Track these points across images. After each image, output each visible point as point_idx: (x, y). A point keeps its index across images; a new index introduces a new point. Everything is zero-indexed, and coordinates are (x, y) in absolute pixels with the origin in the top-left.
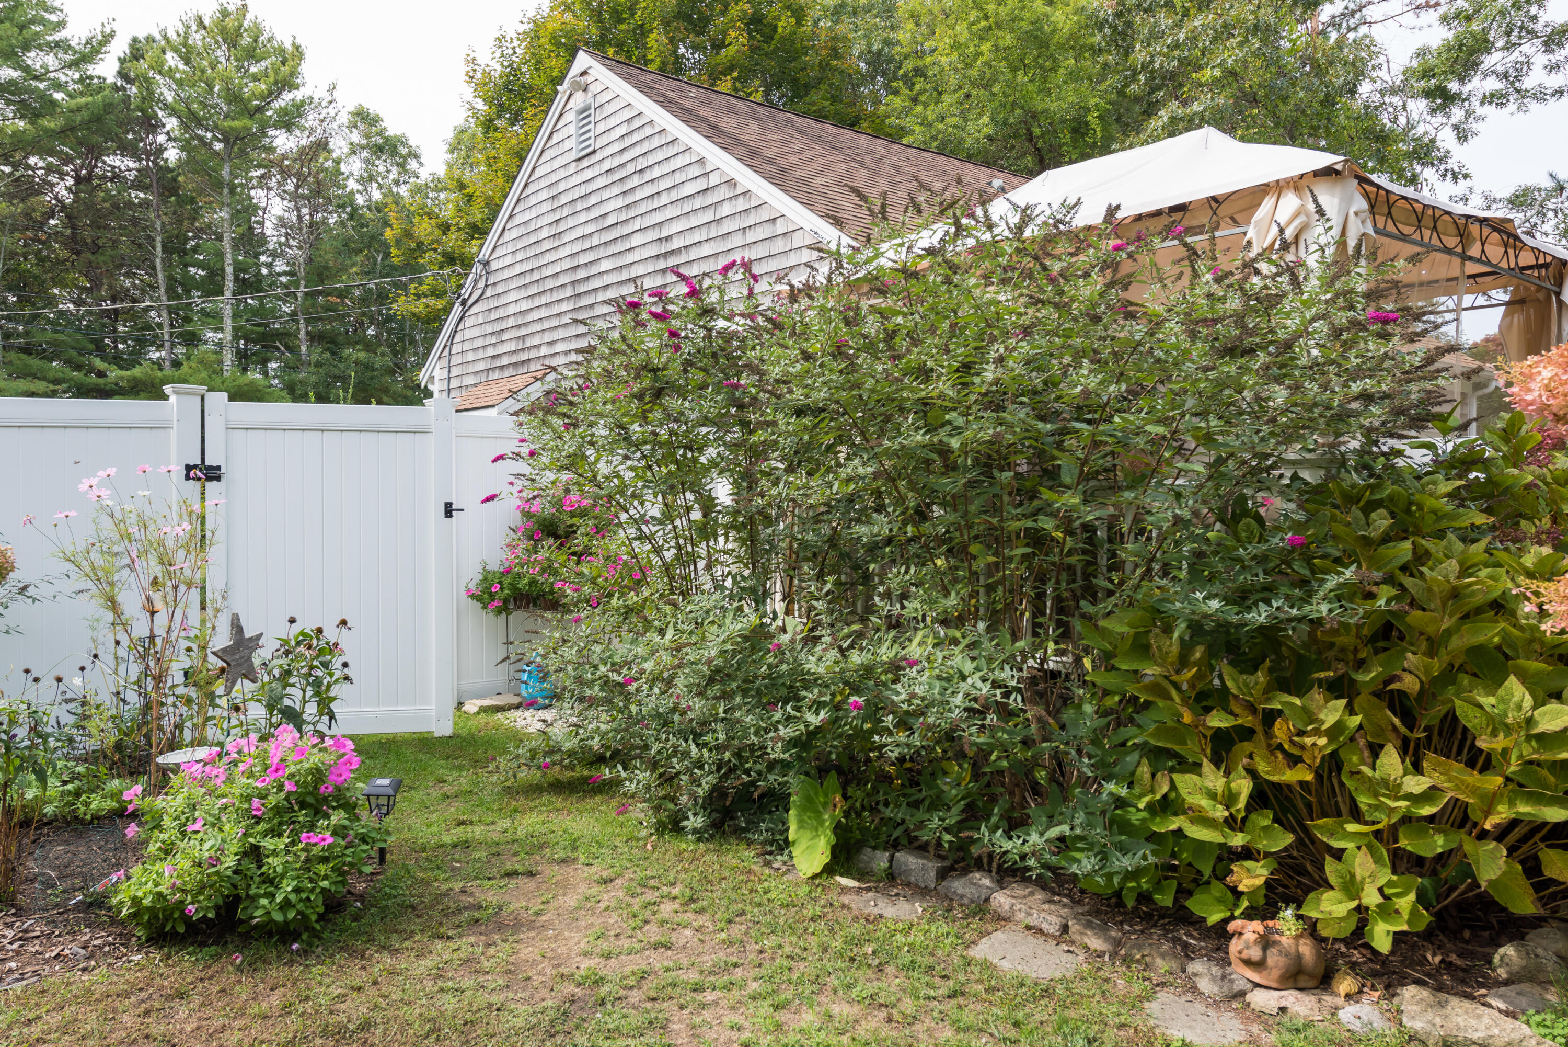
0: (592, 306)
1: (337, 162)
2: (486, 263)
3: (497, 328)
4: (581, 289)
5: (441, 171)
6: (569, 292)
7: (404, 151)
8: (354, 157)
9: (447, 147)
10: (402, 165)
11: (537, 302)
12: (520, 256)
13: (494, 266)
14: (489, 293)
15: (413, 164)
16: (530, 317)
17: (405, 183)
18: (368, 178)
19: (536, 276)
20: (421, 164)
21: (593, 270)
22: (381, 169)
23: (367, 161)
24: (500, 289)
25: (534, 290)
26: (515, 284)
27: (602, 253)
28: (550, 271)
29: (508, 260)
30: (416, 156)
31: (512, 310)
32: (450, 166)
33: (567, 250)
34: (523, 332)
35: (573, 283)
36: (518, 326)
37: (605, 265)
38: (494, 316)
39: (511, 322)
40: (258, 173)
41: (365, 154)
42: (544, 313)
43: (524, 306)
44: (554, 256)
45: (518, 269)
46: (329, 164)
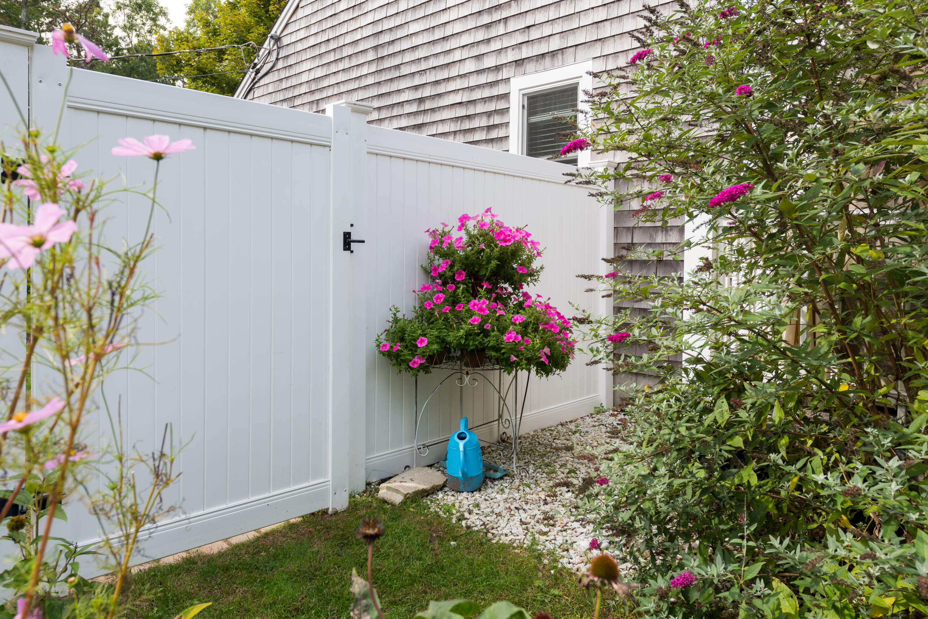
0: (398, 67)
1: (106, 16)
2: (277, 39)
3: (289, 94)
4: (385, 52)
5: (182, 27)
6: (371, 56)
7: (157, 11)
8: (119, 13)
9: (187, 10)
10: (154, 20)
11: (334, 68)
12: (314, 30)
13: (285, 41)
14: (280, 65)
15: (162, 21)
16: (326, 83)
17: (156, 33)
18: (130, 27)
19: (333, 45)
20: (168, 20)
21: (400, 33)
22: (139, 22)
23: (129, 17)
24: (291, 61)
25: (331, 57)
26: (309, 54)
27: (410, 16)
28: (348, 39)
29: (302, 34)
30: (165, 14)
31: (305, 78)
32: (188, 24)
33: (370, 18)
34: (317, 96)
35: (376, 48)
36: (312, 92)
37: (414, 28)
38: (284, 85)
39: (304, 89)
40: (48, 20)
41: (127, 11)
42: (341, 77)
43: (319, 73)
44: (353, 25)
45: (312, 41)
46: (100, 18)
